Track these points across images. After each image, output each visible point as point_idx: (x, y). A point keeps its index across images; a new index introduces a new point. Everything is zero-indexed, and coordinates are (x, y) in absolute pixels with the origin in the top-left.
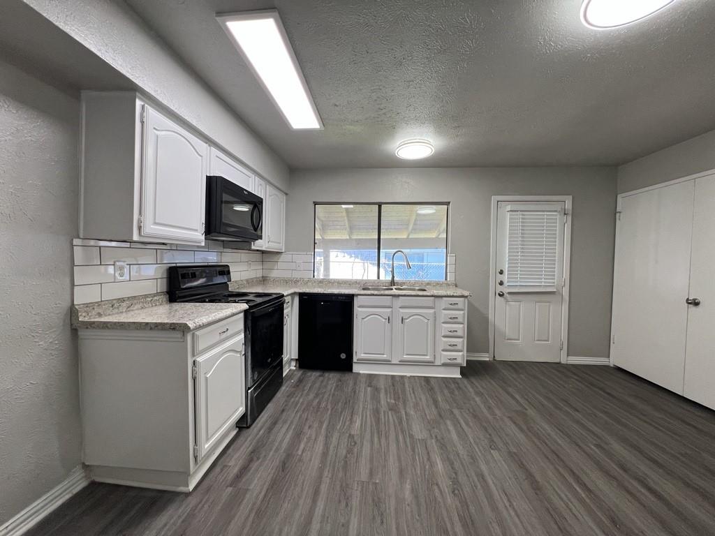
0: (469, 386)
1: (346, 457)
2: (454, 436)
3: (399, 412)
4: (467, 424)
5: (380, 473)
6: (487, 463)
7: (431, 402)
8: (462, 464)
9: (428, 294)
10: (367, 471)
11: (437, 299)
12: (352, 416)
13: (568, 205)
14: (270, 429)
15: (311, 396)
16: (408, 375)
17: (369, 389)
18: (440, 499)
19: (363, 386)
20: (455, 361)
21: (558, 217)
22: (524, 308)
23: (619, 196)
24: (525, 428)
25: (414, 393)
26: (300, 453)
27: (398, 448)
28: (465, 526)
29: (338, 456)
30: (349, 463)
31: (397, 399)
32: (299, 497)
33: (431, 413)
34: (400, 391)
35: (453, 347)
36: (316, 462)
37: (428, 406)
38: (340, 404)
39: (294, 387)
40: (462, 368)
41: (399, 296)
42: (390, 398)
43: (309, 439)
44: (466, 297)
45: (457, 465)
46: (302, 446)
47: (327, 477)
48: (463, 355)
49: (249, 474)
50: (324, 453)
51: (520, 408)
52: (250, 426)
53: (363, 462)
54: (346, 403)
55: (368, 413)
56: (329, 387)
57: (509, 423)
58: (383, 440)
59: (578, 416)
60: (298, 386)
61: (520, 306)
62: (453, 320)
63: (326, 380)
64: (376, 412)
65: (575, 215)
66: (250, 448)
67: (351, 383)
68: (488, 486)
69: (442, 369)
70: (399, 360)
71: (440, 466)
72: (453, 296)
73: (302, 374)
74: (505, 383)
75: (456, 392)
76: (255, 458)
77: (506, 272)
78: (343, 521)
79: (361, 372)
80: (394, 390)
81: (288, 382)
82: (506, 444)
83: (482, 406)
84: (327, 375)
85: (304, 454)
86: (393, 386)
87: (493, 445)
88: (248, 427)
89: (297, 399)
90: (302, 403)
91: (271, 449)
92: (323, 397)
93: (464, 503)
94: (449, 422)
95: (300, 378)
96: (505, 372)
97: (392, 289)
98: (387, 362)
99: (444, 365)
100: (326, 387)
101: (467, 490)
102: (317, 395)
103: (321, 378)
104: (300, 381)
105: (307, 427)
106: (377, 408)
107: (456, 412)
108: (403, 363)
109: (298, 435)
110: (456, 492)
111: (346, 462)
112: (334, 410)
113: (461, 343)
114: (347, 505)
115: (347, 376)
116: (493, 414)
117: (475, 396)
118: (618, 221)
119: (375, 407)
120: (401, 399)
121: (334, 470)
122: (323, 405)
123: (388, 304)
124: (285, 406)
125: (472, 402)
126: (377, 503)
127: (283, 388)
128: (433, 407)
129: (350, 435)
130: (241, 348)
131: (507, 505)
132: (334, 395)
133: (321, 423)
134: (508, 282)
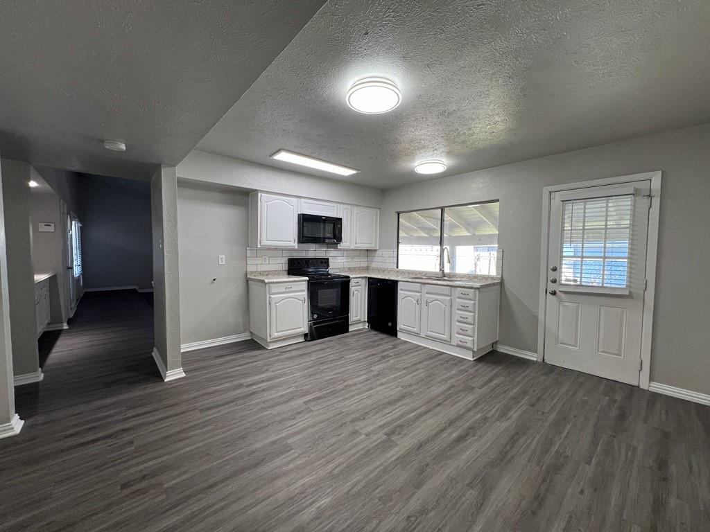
11: (453, 289)
16: (431, 348)
35: (464, 332)
41: (425, 283)
43: (324, 352)
55: (367, 354)
61: (578, 307)
62: (465, 308)
65: (665, 197)
67: (385, 341)
69: (456, 349)
70: (426, 334)
72: (464, 288)
79: (403, 339)
98: (417, 335)
99: (458, 346)
108: (428, 338)
113: (471, 329)
115: (394, 340)
123: (418, 289)
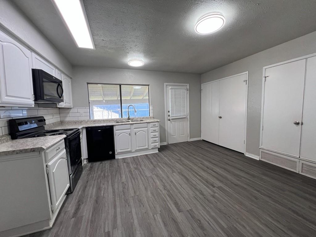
0: (162, 155)
1: (123, 190)
2: (161, 172)
3: (139, 169)
4: (164, 167)
5: (138, 191)
6: (173, 177)
7: (150, 163)
8: (165, 180)
9: (145, 122)
10: (133, 192)
11: (148, 124)
12: (121, 175)
13: (188, 87)
14: (84, 190)
15: (99, 172)
16: (139, 155)
17: (124, 164)
18: (161, 193)
19: (122, 163)
20: (156, 147)
21: (185, 91)
22: (177, 124)
23: (202, 84)
24: (181, 164)
25: (143, 161)
26: (102, 195)
27: (142, 181)
28: (170, 197)
29: (120, 191)
30: (125, 192)
31: (137, 165)
32: (108, 210)
33: (151, 166)
34: (137, 162)
35: (155, 142)
36: (111, 196)
37: (149, 164)
38: (114, 172)
39: (89, 171)
40: (159, 149)
41: (133, 124)
42: (134, 165)
43: (105, 189)
44: (159, 122)
45: (164, 181)
46: (102, 192)
47: (118, 199)
48: (159, 144)
49: (81, 210)
50: (113, 192)
51: (179, 158)
52: (73, 192)
53: (131, 190)
54: (116, 171)
55: (127, 173)
56: (107, 167)
57: (177, 164)
58: (136, 181)
59: (195, 156)
60: (91, 170)
61: (175, 123)
62: (155, 131)
63: (104, 164)
64: (130, 171)
65: (190, 90)
66: (77, 200)
67: (116, 163)
68: (174, 184)
69: (152, 150)
70: (135, 150)
71: (158, 182)
72: (154, 122)
73: (91, 165)
74: (173, 151)
75: (158, 158)
76: (81, 204)
77: (170, 112)
78: (129, 211)
79: (119, 158)
80: (135, 162)
81: (85, 169)
82: (177, 170)
83: (167, 160)
84: (103, 162)
85: (105, 195)
86: (134, 160)
87: (173, 172)
88: (72, 193)
89: (93, 175)
90: (96, 176)
91: (88, 198)
92: (105, 172)
93: (168, 191)
94: (158, 168)
95: (90, 166)
96: (172, 147)
97: (129, 122)
98: (130, 152)
99: (152, 149)
100: (105, 167)
101: (168, 187)
102: (102, 171)
103: (101, 164)
104: (91, 167)
105: (102, 185)
106: (130, 170)
107: (159, 164)
108: (137, 151)
109: (99, 189)
110: (165, 189)
111: (124, 192)
112: (112, 175)
113: (158, 139)
114: (129, 206)
115: (113, 161)
116: (171, 162)
117: (164, 158)
118: (202, 93)
119: (129, 170)
120: (139, 165)
121: (120, 196)
122: (106, 174)
123: (129, 128)
124: (88, 179)
125: (164, 160)
126: (140, 201)
127: (83, 172)
128: (151, 164)
129: (122, 183)
130: (65, 156)
131: (181, 187)
132: (110, 169)
133: (108, 182)
134: (171, 115)
